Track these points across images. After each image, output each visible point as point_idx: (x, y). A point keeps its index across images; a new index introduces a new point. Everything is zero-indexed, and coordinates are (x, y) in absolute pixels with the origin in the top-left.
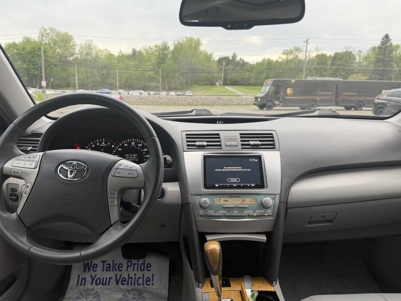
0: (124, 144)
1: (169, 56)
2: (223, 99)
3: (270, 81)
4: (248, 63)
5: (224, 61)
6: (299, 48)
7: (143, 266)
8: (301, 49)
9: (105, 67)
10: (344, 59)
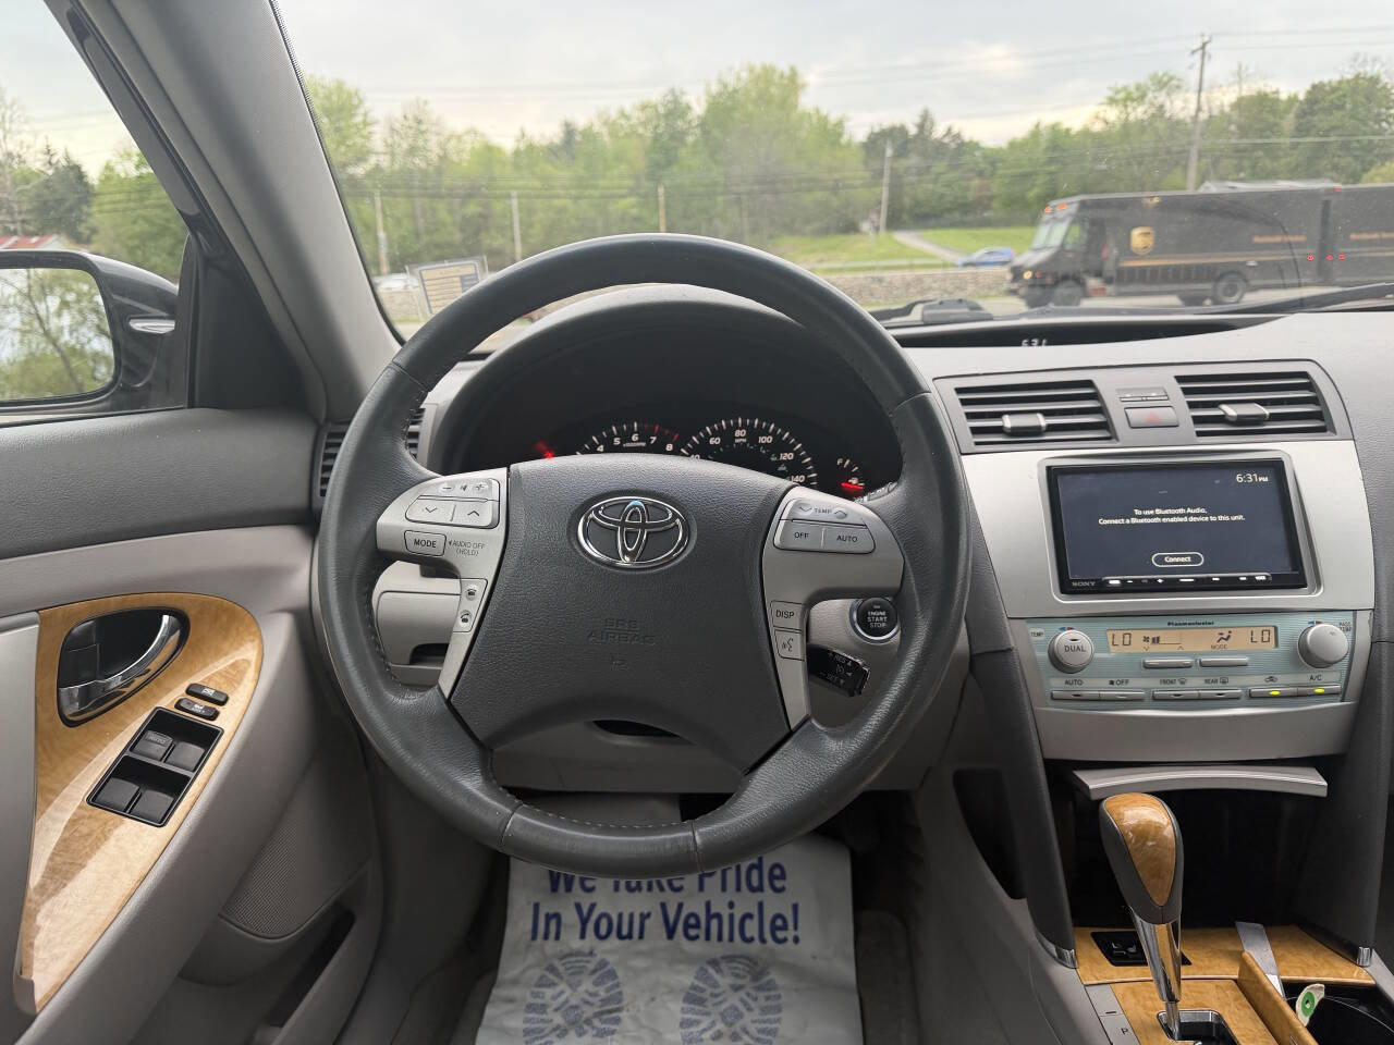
0: (708, 437)
1: (690, 139)
2: (891, 283)
3: (1067, 207)
4: (975, 146)
5: (889, 142)
6: (1171, 78)
7: (755, 874)
8: (1179, 80)
9: (471, 194)
10: (1348, 106)
